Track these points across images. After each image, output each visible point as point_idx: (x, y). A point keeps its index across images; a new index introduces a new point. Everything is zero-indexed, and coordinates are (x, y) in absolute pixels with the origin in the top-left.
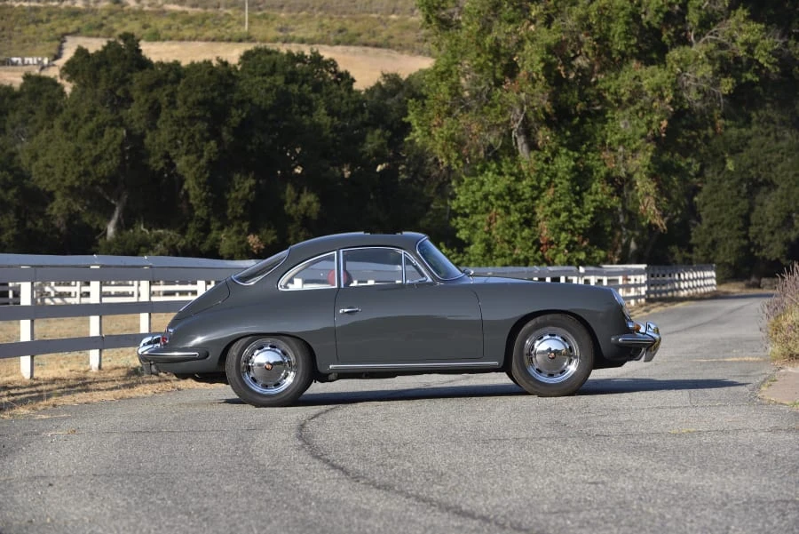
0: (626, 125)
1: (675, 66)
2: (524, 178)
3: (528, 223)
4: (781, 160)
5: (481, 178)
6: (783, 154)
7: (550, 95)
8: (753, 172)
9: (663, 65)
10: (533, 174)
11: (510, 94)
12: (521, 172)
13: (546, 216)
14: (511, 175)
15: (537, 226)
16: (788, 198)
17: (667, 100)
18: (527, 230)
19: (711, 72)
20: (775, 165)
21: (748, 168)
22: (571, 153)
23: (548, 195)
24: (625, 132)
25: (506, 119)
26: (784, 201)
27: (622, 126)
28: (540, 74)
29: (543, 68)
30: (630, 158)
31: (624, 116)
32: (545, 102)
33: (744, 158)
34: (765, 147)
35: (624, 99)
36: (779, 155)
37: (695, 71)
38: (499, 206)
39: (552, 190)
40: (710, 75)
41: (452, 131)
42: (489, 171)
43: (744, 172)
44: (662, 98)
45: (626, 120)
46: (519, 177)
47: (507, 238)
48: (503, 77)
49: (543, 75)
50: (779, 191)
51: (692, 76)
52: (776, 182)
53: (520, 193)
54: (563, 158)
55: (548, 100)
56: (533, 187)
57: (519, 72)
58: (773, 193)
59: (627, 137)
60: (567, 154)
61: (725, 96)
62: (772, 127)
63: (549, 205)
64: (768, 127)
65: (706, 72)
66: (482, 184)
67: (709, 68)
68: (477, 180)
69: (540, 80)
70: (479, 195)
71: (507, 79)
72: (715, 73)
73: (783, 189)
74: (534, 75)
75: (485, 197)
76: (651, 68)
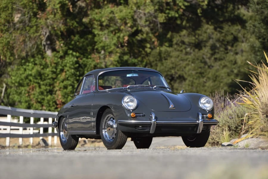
0: (106, 38)
1: (133, 6)
2: (48, 67)
3: (51, 92)
4: (188, 65)
5: (25, 67)
6: (189, 61)
7: (63, 21)
8: (173, 71)
9: (127, 6)
10: (53, 65)
11: (41, 21)
12: (46, 64)
13: (61, 88)
14: (41, 65)
15: (55, 94)
16: (192, 86)
17: (129, 25)
18: (49, 96)
19: (153, 10)
20: (185, 67)
21: (170, 69)
22: (74, 53)
23: (62, 76)
24: (105, 42)
25: (39, 34)
26: (190, 87)
27: (104, 39)
28: (59, 9)
29: (60, 7)
30: (108, 56)
31: (105, 34)
32: (61, 25)
33: (168, 64)
34: (180, 58)
35: (104, 24)
36: (187, 62)
37: (144, 9)
38: (34, 82)
39: (64, 74)
40: (152, 12)
41: (8, 40)
42: (29, 63)
43: (168, 71)
44: (126, 24)
45: (106, 36)
46: (46, 66)
47: (39, 100)
48: (37, 11)
49: (60, 10)
50: (187, 81)
51: (142, 12)
52: (186, 76)
53: (46, 75)
54: (70, 56)
55: (63, 24)
56: (54, 72)
57: (47, 8)
58: (184, 83)
59: (106, 45)
60: (72, 54)
61: (161, 23)
62: (184, 46)
63: (63, 82)
64: (181, 46)
65: (151, 10)
66: (25, 70)
67: (152, 8)
68: (23, 68)
69: (58, 13)
70: (23, 76)
71: (40, 12)
72: (156, 11)
73: (190, 81)
74: (55, 11)
75: (27, 78)
76: (120, 7)
